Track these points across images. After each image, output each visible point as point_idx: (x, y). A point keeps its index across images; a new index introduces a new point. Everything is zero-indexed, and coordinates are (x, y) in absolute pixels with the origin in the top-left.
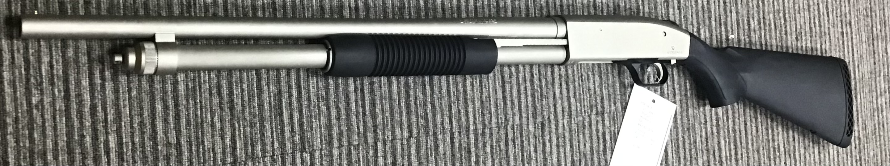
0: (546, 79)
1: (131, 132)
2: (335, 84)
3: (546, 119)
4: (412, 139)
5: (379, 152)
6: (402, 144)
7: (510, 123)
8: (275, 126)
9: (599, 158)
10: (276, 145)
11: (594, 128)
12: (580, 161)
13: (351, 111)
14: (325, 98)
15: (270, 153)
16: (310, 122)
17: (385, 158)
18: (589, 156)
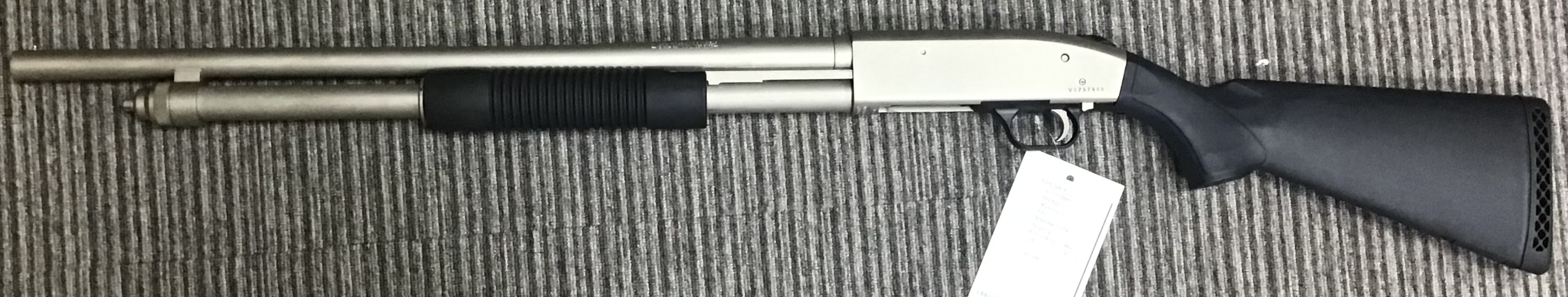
0: (842, 139)
1: (168, 204)
2: (464, 144)
3: (841, 203)
4: (591, 228)
5: (535, 245)
6: (574, 235)
7: (770, 209)
8: (369, 203)
9: (952, 273)
10: (370, 229)
11: (940, 221)
12: (911, 275)
13: (490, 184)
14: (447, 163)
15: (361, 239)
16: (424, 198)
17: (546, 254)
18: (929, 269)
